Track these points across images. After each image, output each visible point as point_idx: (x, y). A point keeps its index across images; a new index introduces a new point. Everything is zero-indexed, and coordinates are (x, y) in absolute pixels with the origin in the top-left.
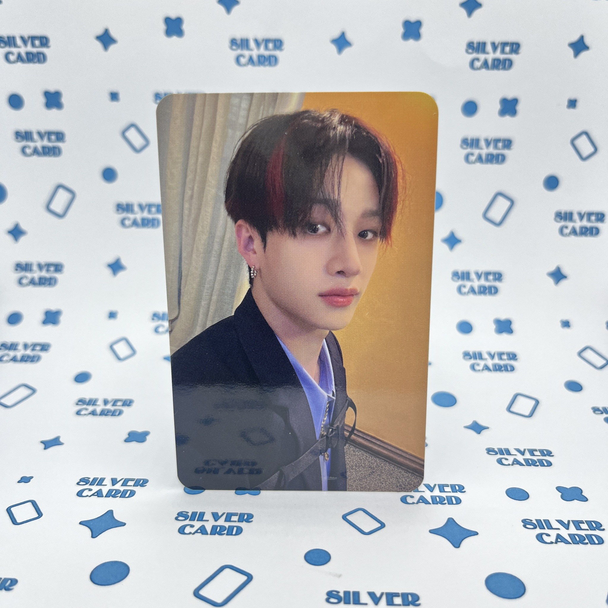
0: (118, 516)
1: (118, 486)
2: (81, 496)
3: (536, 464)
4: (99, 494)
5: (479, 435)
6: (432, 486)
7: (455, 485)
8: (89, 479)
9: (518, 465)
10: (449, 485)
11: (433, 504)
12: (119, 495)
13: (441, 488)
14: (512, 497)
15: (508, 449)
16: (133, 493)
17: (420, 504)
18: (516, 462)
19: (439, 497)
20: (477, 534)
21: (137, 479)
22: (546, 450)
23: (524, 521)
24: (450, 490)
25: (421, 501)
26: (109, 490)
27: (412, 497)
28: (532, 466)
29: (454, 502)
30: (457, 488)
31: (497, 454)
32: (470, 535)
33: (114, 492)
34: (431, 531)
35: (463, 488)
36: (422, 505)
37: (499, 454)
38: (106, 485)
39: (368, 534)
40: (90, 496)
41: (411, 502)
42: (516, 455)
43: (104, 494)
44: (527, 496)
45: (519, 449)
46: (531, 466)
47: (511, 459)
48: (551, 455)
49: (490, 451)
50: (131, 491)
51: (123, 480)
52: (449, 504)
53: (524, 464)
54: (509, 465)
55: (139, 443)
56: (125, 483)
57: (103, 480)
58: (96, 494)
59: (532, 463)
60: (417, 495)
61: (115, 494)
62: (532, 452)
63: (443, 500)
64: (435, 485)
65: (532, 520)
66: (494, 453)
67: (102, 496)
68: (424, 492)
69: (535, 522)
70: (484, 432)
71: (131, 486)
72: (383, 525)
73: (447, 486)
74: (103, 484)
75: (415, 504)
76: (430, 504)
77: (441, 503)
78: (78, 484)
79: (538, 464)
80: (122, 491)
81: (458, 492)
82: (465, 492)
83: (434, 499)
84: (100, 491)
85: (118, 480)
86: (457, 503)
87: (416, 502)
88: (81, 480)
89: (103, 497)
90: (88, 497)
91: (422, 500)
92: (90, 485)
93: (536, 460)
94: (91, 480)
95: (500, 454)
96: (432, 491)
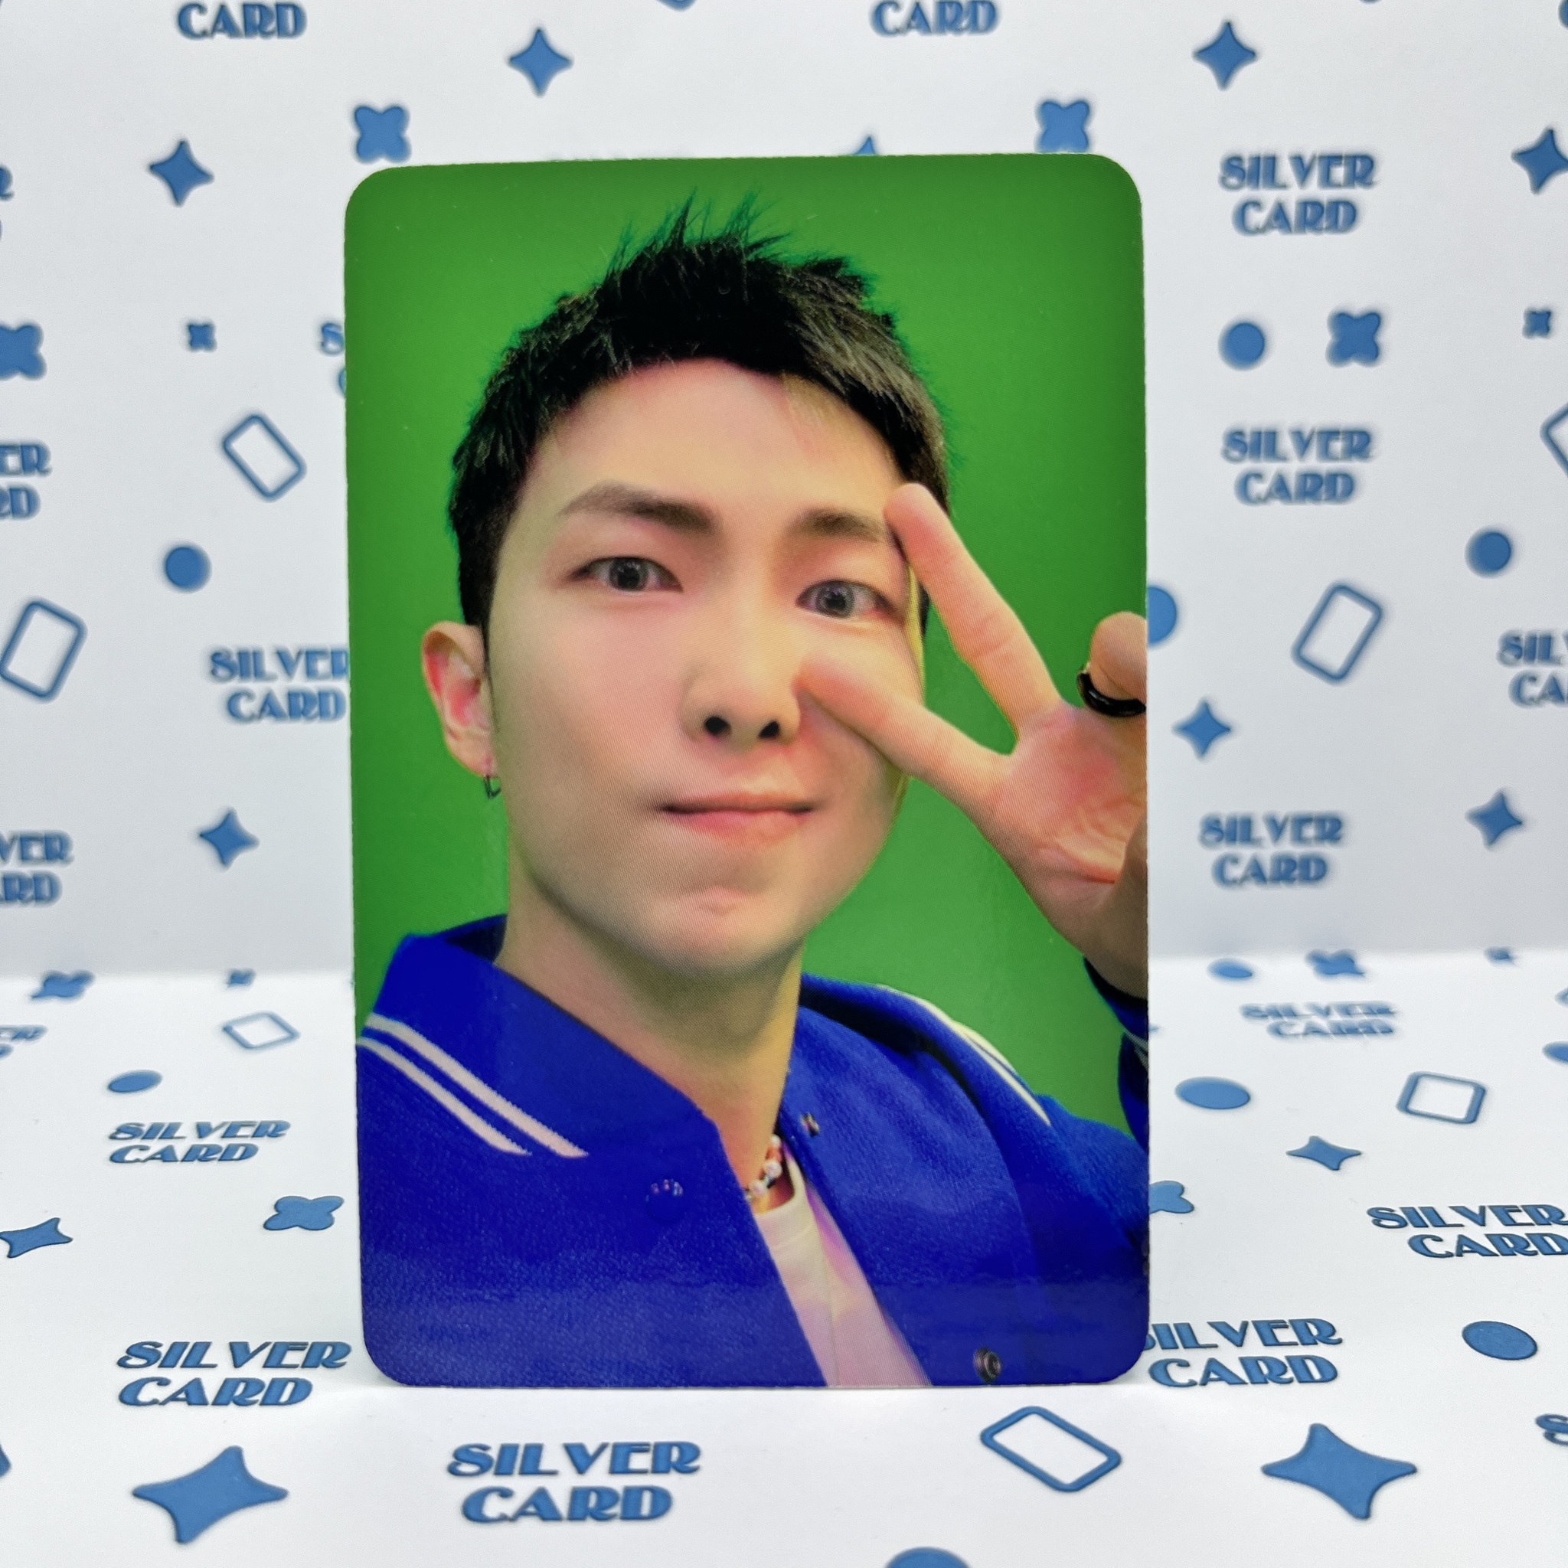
0: (259, 1468)
1: (253, 1369)
2: (132, 1401)
3: (1529, 1249)
4: (193, 1395)
5: (1335, 1172)
6: (1237, 1328)
7: (1305, 1323)
8: (158, 1349)
9: (1477, 1255)
10: (1288, 1324)
12: (260, 1397)
13: (1266, 1332)
14: (1485, 1351)
15: (1432, 1208)
16: (302, 1390)
17: (1211, 1385)
19: (1265, 1359)
20: (1410, 1469)
21: (313, 1344)
23: (1544, 1421)
24: (1295, 1339)
25: (1213, 1376)
26: (226, 1382)
27: (1184, 1364)
28: (1520, 1256)
29: (1317, 1375)
30: (1315, 1332)
31: (1402, 1225)
32: (1390, 1475)
33: (242, 1386)
34: (1271, 1470)
39: (1075, 1488)
40: (164, 1403)
41: (1185, 1381)
42: (1461, 1226)
44: (1533, 1348)
45: (1463, 1207)
46: (1515, 1255)
47: (1450, 1237)
49: (1380, 1217)
51: (268, 1349)
53: (1495, 1250)
54: (1449, 1255)
55: (308, 1231)
56: (276, 1356)
57: (203, 1347)
58: (182, 1396)
59: (1514, 1248)
60: (1198, 1360)
61: (248, 1392)
62: (1505, 1213)
63: (1282, 1370)
64: (1245, 1325)
66: (1395, 1223)
67: (201, 1402)
68: (1216, 1346)
70: (1350, 1165)
71: (294, 1366)
72: (1114, 1460)
73: (1282, 1325)
74: (204, 1362)
75: (1197, 1389)
76: (1243, 1383)
77: (1277, 1380)
78: (122, 1363)
79: (1533, 1248)
80: (267, 1382)
81: (1318, 1342)
82: (1340, 1341)
83: (1254, 1371)
84: (197, 1383)
85: (252, 1348)
86: (1324, 1380)
87: (1198, 1378)
89: (204, 1403)
91: (1216, 1373)
92: (161, 1366)
93: (1525, 1237)
94: (164, 1350)
95: (1416, 1226)
96: (1240, 1344)
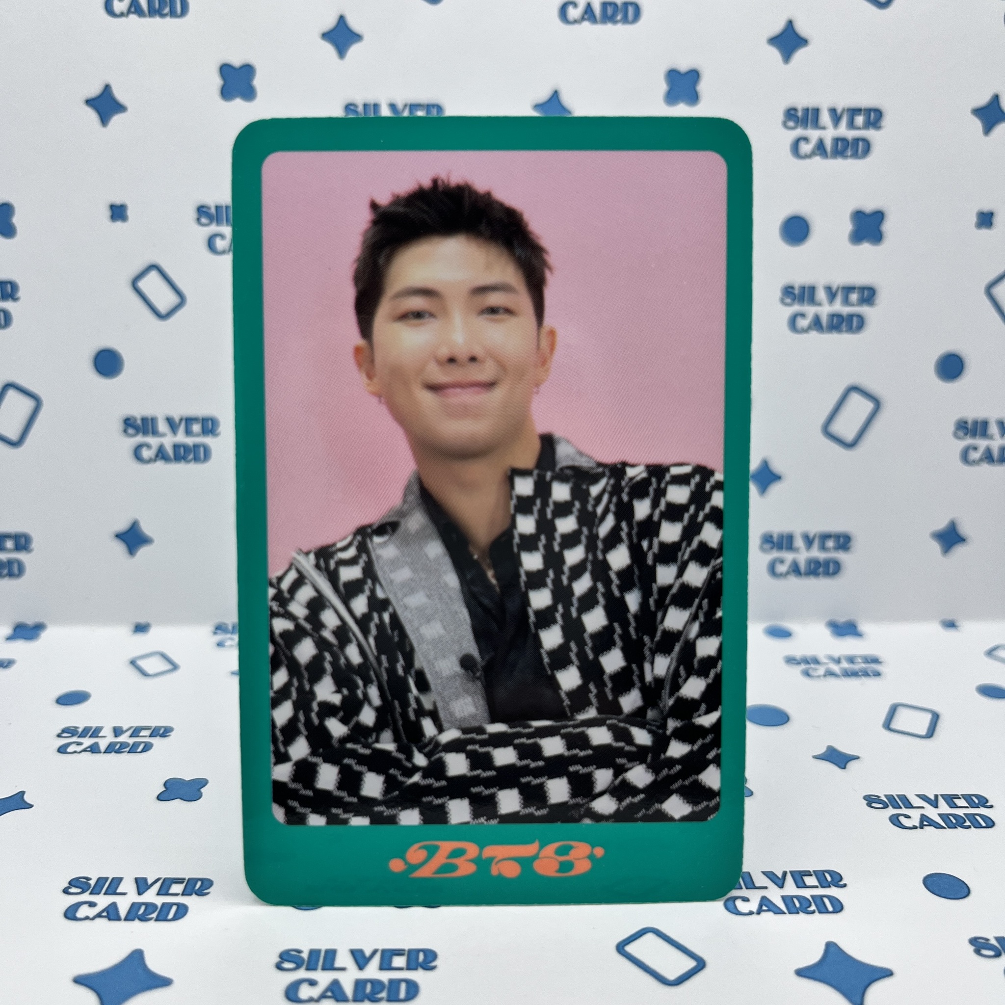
0: (154, 964)
1: (150, 896)
2: (72, 917)
3: (966, 824)
4: (111, 913)
5: (843, 770)
6: (780, 875)
7: (823, 872)
8: (89, 882)
9: (932, 827)
10: (812, 873)
11: (790, 913)
12: (154, 915)
13: (798, 878)
14: (938, 893)
16: (182, 911)
17: (763, 914)
18: (925, 822)
19: (797, 897)
20: (890, 973)
21: (189, 879)
22: (977, 796)
23: (974, 941)
24: (817, 884)
25: (764, 908)
26: (133, 904)
27: (746, 900)
28: (959, 828)
29: (830, 908)
30: (829, 879)
31: (886, 806)
32: (877, 977)
33: (143, 908)
34: (801, 973)
35: (838, 878)
36: (767, 916)
37: (890, 807)
38: (124, 894)
40: (93, 919)
41: (747, 911)
43: (123, 913)
44: (966, 891)
45: (924, 795)
47: (915, 815)
48: (988, 804)
49: (871, 801)
50: (178, 904)
51: (159, 884)
52: (820, 912)
53: (944, 825)
54: (915, 827)
55: (185, 802)
56: (165, 887)
57: (118, 881)
58: (105, 914)
59: (956, 823)
60: (755, 897)
62: (950, 799)
63: (808, 905)
64: (785, 874)
65: (988, 940)
66: (881, 806)
67: (117, 918)
69: (993, 942)
70: (852, 765)
71: (177, 895)
72: (701, 965)
73: (808, 874)
74: (119, 891)
75: (754, 917)
77: (806, 912)
78: (66, 891)
79: (968, 823)
80: (159, 905)
81: (831, 886)
82: (845, 886)
83: (791, 905)
84: (114, 905)
85: (150, 882)
86: (834, 912)
87: (755, 909)
88: (73, 883)
89: (119, 919)
90: (87, 923)
92: (91, 893)
93: (963, 816)
94: (92, 883)
95: (894, 807)
96: (781, 887)
